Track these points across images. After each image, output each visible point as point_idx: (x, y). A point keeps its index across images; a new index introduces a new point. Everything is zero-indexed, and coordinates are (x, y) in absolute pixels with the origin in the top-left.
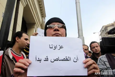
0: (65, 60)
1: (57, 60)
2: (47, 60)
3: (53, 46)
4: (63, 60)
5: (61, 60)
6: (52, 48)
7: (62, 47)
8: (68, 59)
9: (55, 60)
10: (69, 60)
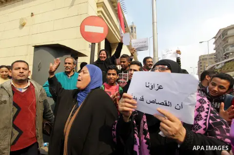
0: (163, 105)
1: (153, 102)
2: (142, 100)
3: (150, 84)
4: (160, 104)
5: (158, 103)
6: (148, 87)
7: (161, 87)
8: (168, 104)
9: (151, 102)
10: (169, 106)
